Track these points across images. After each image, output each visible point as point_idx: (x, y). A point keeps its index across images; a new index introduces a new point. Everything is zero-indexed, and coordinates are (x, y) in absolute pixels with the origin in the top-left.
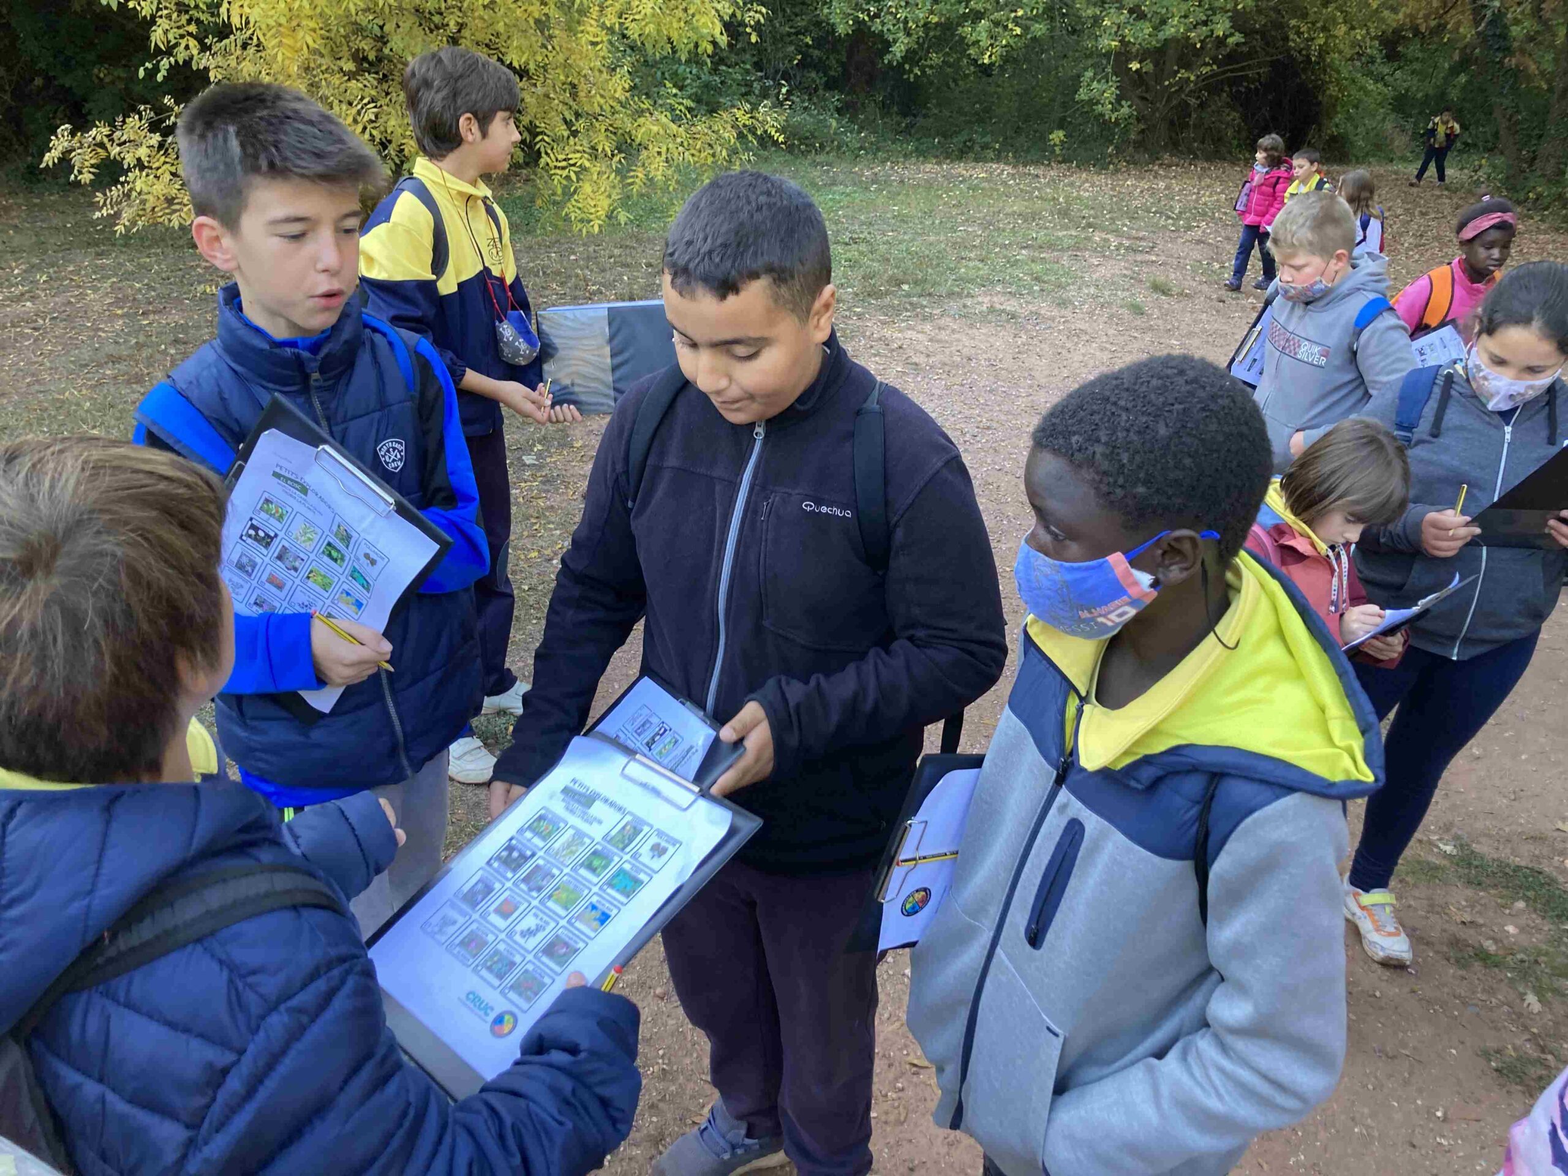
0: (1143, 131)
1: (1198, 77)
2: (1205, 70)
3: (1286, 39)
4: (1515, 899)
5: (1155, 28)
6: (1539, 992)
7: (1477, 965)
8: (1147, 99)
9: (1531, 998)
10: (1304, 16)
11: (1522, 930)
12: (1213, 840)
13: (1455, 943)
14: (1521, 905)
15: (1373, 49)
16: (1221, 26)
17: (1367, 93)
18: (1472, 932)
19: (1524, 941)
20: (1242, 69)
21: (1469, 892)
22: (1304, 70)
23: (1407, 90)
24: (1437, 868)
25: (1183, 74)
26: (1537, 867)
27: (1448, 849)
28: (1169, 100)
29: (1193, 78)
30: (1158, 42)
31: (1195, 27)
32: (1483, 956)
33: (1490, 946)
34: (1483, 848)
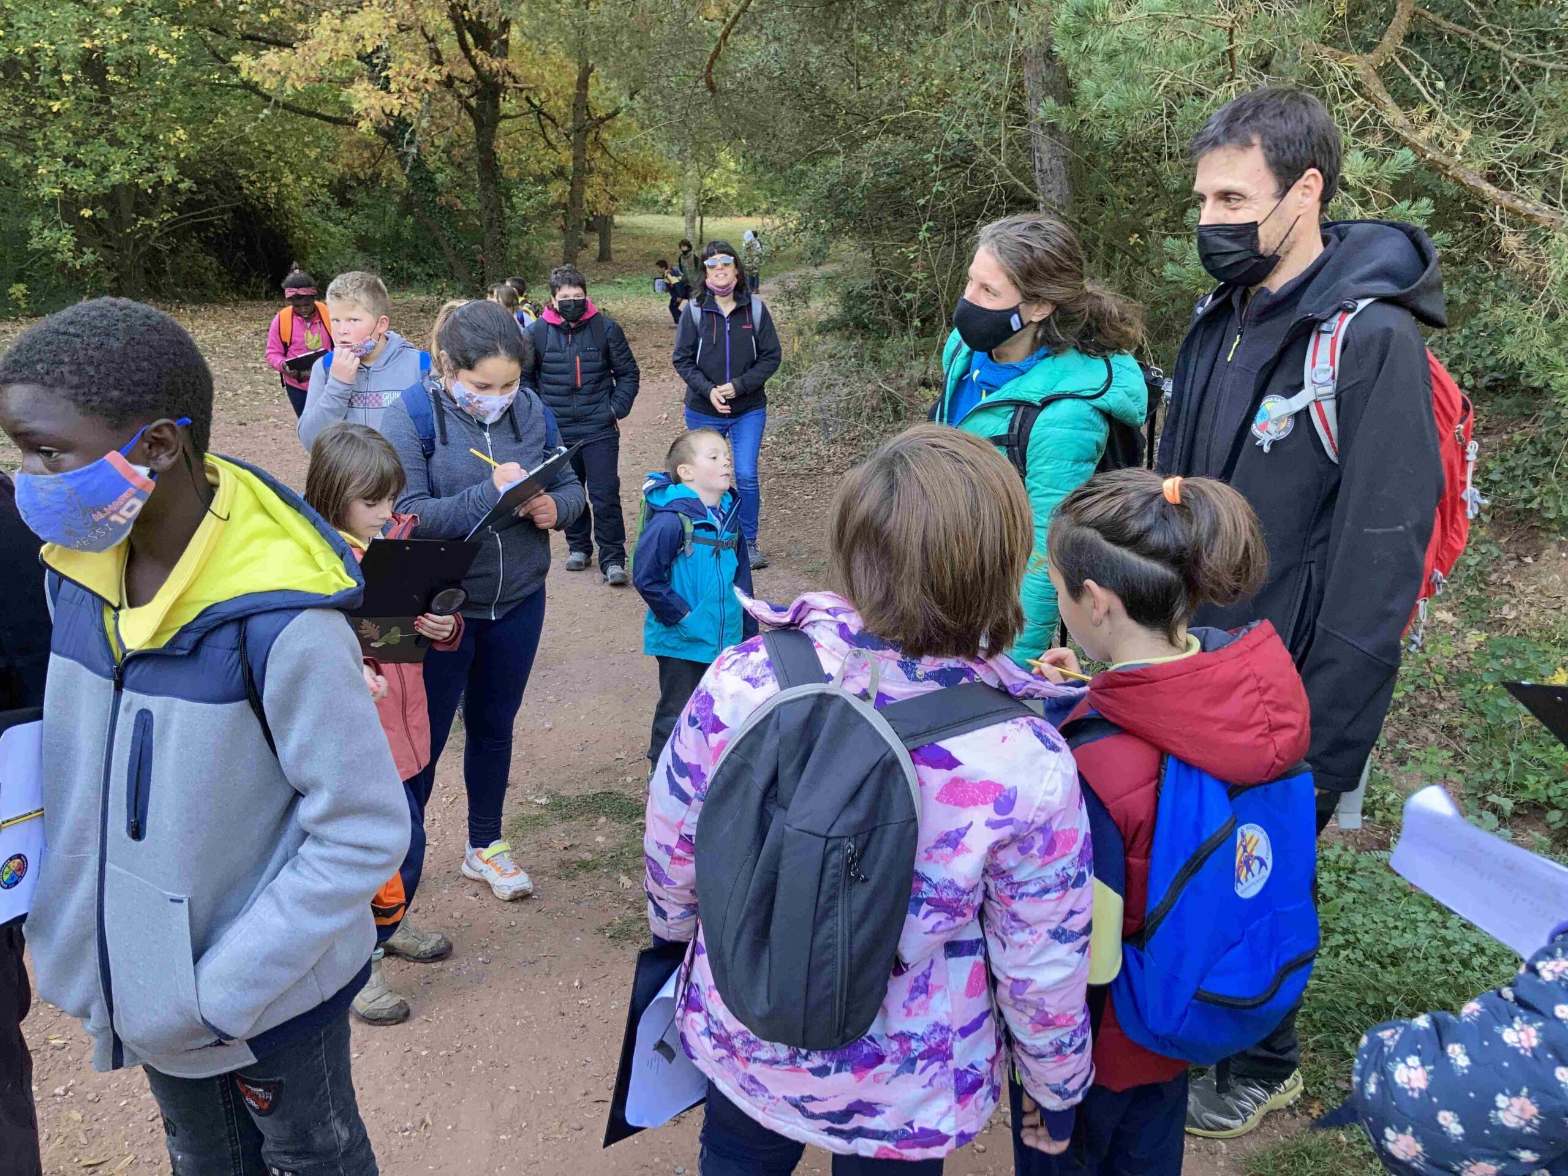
0: (116, 279)
1: (161, 223)
2: (166, 216)
3: (241, 188)
4: (597, 818)
5: (97, 175)
6: (628, 872)
7: (582, 873)
8: (112, 248)
9: (624, 879)
10: (251, 167)
11: (608, 837)
12: (256, 672)
13: (562, 864)
14: (603, 819)
15: (325, 196)
16: (169, 174)
17: (331, 234)
18: (573, 852)
19: (611, 843)
20: (206, 215)
21: (565, 825)
22: (268, 217)
23: (367, 231)
24: (537, 818)
25: (142, 221)
26: (606, 790)
27: (543, 801)
28: (136, 246)
29: (155, 225)
30: (105, 188)
31: (141, 173)
32: (584, 865)
33: (588, 856)
34: (570, 792)
